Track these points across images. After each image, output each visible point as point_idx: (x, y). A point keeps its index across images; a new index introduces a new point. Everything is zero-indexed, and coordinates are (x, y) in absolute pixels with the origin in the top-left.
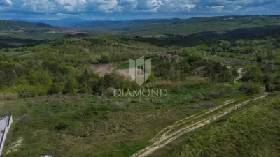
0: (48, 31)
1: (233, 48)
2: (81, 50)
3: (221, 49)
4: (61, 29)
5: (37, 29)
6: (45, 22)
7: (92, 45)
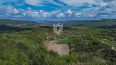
0: (35, 24)
1: (113, 34)
2: (44, 33)
3: (107, 35)
4: (40, 24)
5: (31, 24)
6: (34, 21)
7: (50, 31)
